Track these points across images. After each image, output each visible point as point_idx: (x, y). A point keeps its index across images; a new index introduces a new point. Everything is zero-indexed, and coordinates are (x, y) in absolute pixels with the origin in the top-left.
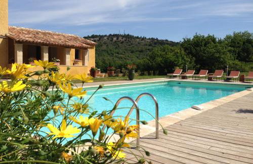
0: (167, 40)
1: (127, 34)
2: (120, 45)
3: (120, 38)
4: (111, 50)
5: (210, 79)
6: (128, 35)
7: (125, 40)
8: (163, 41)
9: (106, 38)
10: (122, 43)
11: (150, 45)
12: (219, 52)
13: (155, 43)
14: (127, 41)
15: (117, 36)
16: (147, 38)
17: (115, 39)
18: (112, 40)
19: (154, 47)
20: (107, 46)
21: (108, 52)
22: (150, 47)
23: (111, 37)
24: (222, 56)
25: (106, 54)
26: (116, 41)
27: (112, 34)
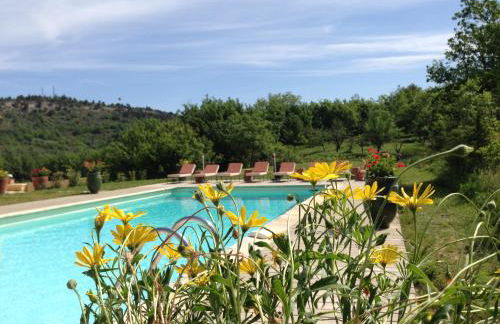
0: (148, 109)
1: (60, 95)
2: (46, 118)
3: (45, 105)
4: (24, 132)
5: (248, 179)
6: (64, 98)
7: (58, 109)
8: (141, 109)
9: (9, 104)
10: (50, 114)
11: (114, 119)
12: (251, 129)
13: (125, 115)
14: (61, 110)
15: (38, 100)
16: (107, 104)
17: (32, 106)
18: (25, 109)
19: (124, 122)
20: (14, 122)
21: (16, 135)
22: (116, 123)
23: (22, 101)
24: (258, 137)
25: (12, 140)
26: (35, 111)
27: (25, 95)
